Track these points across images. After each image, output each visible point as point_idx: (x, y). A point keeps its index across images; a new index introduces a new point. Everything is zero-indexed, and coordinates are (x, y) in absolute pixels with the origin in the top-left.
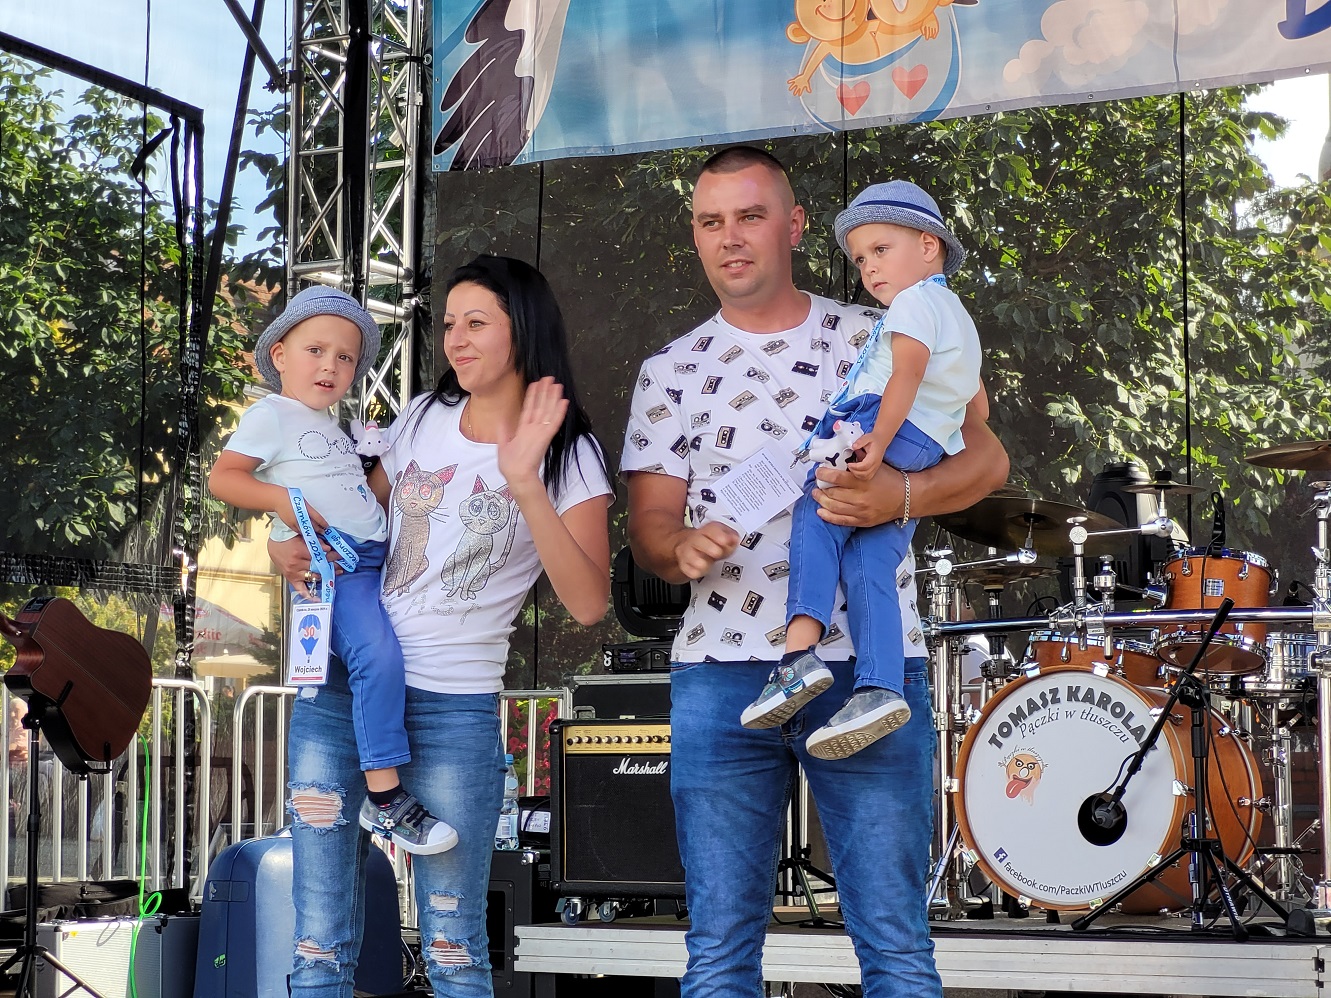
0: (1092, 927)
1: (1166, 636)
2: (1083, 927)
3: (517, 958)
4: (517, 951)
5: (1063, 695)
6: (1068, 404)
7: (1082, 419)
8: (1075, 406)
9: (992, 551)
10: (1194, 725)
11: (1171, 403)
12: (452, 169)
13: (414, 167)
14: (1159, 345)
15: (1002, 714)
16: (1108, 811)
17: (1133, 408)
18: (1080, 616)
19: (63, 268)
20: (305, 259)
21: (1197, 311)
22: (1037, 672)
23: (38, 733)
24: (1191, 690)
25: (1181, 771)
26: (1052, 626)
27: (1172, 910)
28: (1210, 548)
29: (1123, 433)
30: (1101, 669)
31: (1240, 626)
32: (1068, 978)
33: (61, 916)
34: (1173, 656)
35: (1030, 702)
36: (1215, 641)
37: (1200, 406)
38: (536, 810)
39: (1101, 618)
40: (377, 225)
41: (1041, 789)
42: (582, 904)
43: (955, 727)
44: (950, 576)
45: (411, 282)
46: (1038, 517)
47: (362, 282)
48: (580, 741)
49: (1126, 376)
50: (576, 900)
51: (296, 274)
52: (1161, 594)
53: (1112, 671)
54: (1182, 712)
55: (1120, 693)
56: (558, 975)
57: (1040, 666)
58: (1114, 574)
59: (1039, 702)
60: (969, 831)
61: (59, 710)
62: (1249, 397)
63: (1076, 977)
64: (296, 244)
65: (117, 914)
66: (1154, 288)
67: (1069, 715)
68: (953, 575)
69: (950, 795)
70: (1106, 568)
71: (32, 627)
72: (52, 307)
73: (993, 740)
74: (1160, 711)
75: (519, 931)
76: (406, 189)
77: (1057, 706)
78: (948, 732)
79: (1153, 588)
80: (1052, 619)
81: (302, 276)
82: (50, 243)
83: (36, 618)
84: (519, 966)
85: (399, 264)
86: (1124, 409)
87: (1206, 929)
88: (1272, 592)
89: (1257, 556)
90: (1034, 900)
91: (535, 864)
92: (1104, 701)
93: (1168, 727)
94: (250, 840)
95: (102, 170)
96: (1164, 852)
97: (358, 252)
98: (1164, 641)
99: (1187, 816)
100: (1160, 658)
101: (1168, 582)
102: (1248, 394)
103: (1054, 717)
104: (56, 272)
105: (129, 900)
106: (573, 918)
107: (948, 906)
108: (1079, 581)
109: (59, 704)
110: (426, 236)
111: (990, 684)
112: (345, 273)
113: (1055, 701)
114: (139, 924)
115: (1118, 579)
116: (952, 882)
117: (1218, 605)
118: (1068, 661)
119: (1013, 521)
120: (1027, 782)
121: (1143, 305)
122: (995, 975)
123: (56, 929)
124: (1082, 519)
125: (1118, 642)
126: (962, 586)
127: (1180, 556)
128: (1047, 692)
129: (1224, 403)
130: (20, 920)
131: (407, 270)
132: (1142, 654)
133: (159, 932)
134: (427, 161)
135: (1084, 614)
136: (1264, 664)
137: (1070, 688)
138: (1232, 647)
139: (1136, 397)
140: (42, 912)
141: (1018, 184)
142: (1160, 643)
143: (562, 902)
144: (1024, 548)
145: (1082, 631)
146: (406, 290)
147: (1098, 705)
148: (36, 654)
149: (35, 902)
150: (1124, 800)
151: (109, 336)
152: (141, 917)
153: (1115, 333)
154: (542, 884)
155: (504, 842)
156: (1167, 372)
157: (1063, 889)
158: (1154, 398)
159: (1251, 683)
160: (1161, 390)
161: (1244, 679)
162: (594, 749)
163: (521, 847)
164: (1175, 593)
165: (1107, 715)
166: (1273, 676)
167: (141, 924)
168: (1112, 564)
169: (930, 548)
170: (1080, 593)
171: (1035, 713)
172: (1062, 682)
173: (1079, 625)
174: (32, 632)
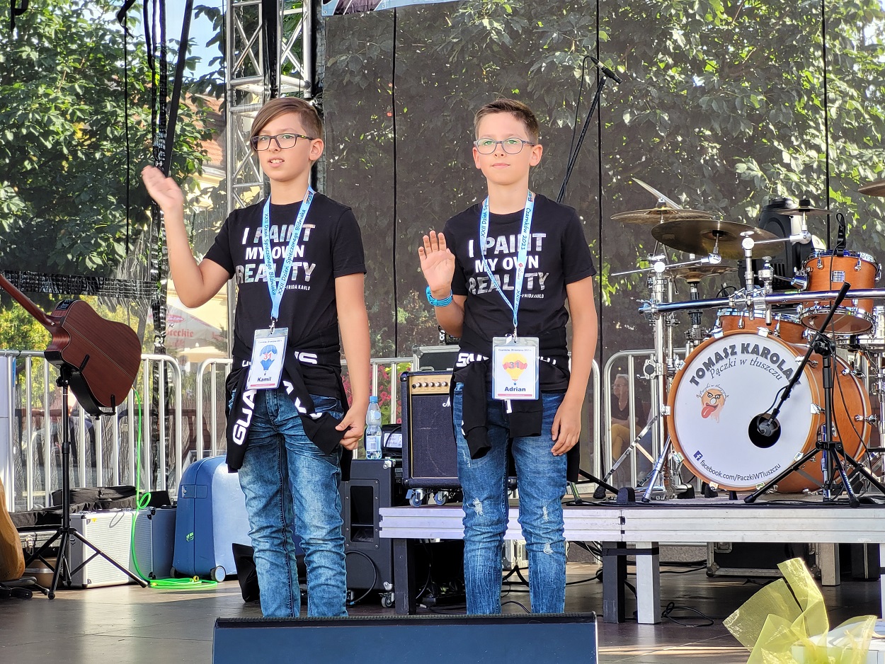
0: (758, 501)
1: (807, 309)
2: (752, 501)
3: (381, 529)
4: (381, 524)
5: (739, 349)
6: (750, 164)
7: (760, 173)
8: (755, 165)
9: (692, 256)
10: (825, 367)
11: (819, 162)
12: (335, 14)
13: (310, 12)
14: (812, 123)
15: (698, 363)
16: (768, 425)
17: (793, 166)
18: (749, 297)
19: (80, 87)
20: (239, 76)
21: (836, 99)
22: (721, 335)
23: (67, 389)
24: (823, 344)
25: (816, 398)
26: (731, 304)
27: (812, 490)
28: (836, 251)
29: (787, 182)
30: (763, 331)
31: (856, 301)
32: (741, 534)
33: (86, 508)
34: (812, 323)
35: (717, 354)
36: (838, 312)
37: (839, 163)
38: (393, 433)
39: (763, 298)
40: (285, 53)
41: (723, 412)
42: (423, 493)
43: (668, 374)
44: (664, 273)
45: (309, 90)
46: (721, 233)
47: (277, 90)
48: (421, 386)
49: (788, 145)
50: (420, 491)
51: (233, 86)
52: (802, 282)
53: (771, 333)
54: (816, 358)
55: (776, 347)
56: (408, 539)
57: (724, 330)
58: (772, 269)
59: (723, 355)
60: (678, 440)
61: (81, 374)
62: (872, 157)
63: (748, 533)
64: (232, 67)
65: (122, 507)
66: (808, 85)
67: (743, 362)
68: (666, 272)
69: (665, 417)
70: (767, 265)
71: (61, 319)
72: (73, 113)
73: (693, 380)
74: (802, 358)
75: (383, 511)
76: (305, 27)
77: (735, 357)
78: (664, 376)
79: (799, 278)
80: (731, 299)
81: (237, 87)
82: (71, 70)
83: (64, 313)
84: (382, 534)
85: (301, 78)
86: (788, 167)
87: (832, 500)
88: (877, 279)
89: (867, 255)
90: (720, 484)
91: (393, 468)
92: (766, 352)
93: (807, 369)
94: (208, 458)
95: (105, 22)
96: (805, 451)
97: (273, 70)
98: (805, 313)
99: (820, 427)
100: (803, 325)
101: (808, 273)
102: (871, 155)
103: (733, 364)
104: (75, 90)
105: (131, 498)
106: (418, 503)
107: (664, 490)
108: (749, 274)
109: (81, 369)
110: (318, 59)
111: (692, 344)
112: (265, 84)
113: (734, 353)
114: (137, 513)
115: (775, 272)
116: (667, 475)
117: (840, 288)
118: (743, 328)
119: (705, 236)
120: (715, 407)
121: (800, 97)
122: (693, 533)
123: (83, 517)
124: (751, 233)
125: (776, 315)
126: (673, 280)
127: (816, 256)
128: (728, 348)
129: (855, 161)
130: (59, 512)
131: (307, 82)
132: (792, 323)
133: (150, 518)
134: (318, 8)
135: (752, 296)
136: (872, 326)
137: (743, 345)
138: (851, 316)
139: (796, 159)
140: (74, 507)
141: (715, 16)
142: (802, 314)
143: (410, 492)
144: (712, 253)
145: (751, 307)
146: (307, 95)
147: (762, 355)
148: (65, 337)
149: (68, 499)
150: (778, 417)
151: (112, 133)
152: (138, 509)
153: (781, 115)
154: (398, 481)
155: (372, 454)
156: (817, 141)
157: (739, 477)
158: (808, 159)
159: (864, 340)
160: (813, 153)
161: (859, 337)
162: (430, 391)
163: (383, 457)
164: (813, 281)
165: (768, 362)
166: (878, 335)
167: (138, 513)
168: (770, 262)
169: (651, 255)
170: (749, 282)
171: (720, 362)
172: (738, 341)
173: (749, 303)
174: (62, 323)
